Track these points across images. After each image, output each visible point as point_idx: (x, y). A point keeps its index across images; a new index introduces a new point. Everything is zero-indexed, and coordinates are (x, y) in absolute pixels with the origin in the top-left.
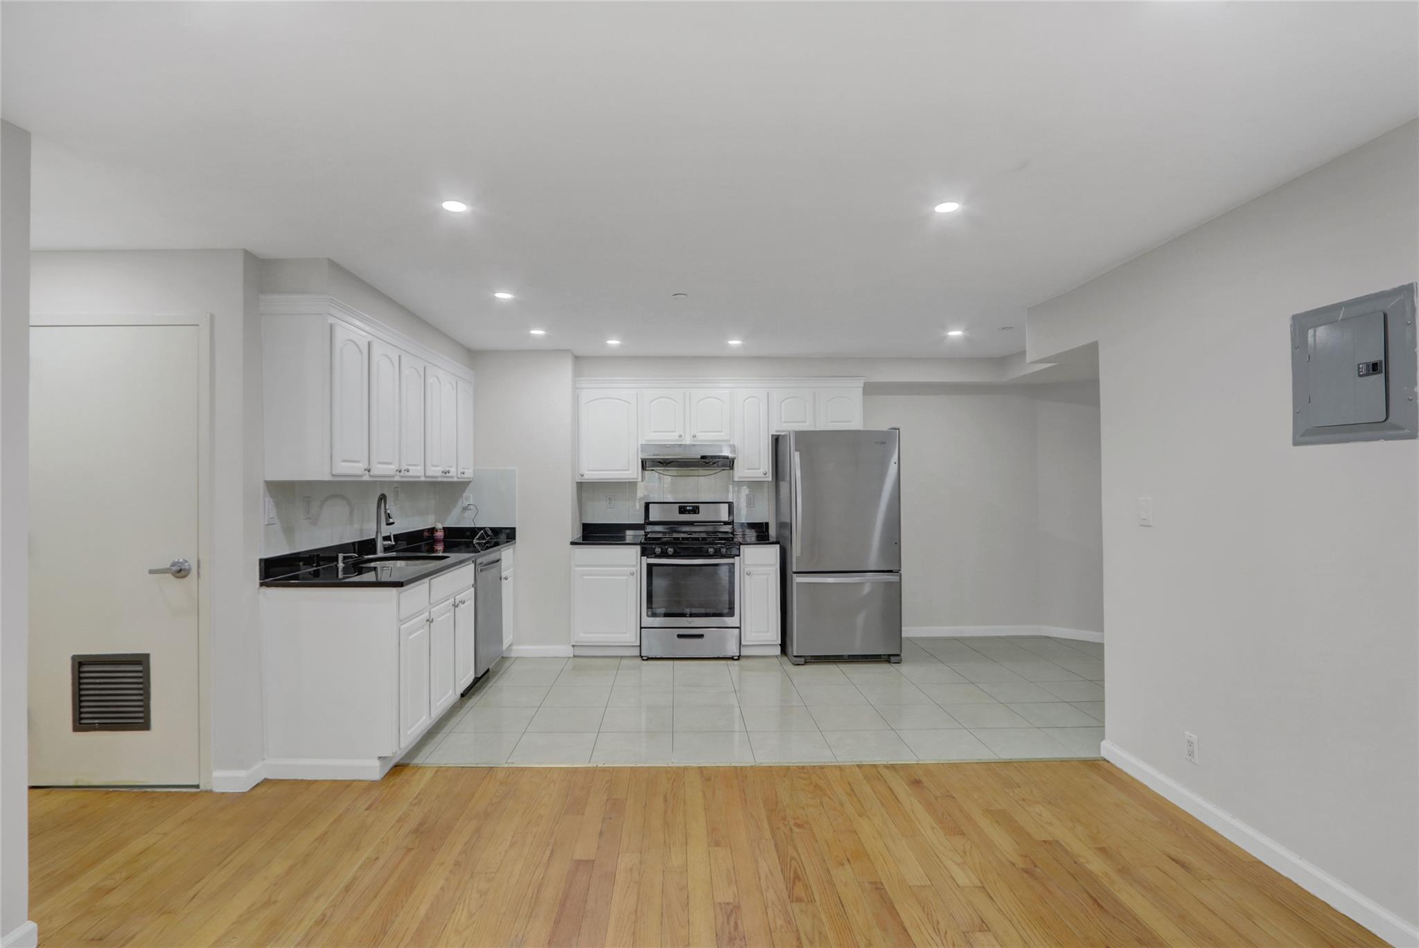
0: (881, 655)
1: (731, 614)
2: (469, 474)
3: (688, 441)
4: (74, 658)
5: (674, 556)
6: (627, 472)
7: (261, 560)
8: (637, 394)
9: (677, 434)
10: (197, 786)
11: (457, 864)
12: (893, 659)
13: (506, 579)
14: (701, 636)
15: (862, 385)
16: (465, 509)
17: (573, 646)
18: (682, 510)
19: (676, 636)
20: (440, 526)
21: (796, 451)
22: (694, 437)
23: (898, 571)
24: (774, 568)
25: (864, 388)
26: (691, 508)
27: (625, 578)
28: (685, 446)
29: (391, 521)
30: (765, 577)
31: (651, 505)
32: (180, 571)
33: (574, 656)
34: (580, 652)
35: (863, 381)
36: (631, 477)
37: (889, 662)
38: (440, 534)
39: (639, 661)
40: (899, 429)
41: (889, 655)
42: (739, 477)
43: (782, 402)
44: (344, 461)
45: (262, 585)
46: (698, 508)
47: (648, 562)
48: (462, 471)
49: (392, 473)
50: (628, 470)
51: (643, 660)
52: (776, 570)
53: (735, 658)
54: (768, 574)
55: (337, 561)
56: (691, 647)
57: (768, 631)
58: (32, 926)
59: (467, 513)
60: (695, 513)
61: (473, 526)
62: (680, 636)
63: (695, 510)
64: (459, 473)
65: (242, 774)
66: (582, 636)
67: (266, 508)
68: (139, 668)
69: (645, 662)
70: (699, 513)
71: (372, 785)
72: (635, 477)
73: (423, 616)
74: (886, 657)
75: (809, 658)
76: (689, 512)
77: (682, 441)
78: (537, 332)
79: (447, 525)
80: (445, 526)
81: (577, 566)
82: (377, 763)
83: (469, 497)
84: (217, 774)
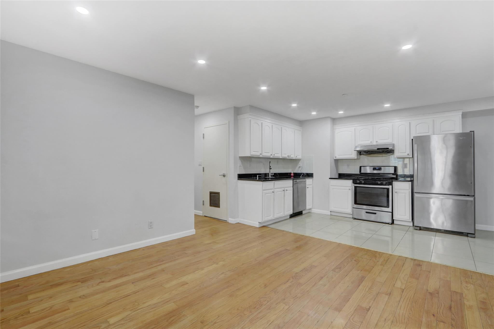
0: (463, 233)
1: (388, 206)
2: (299, 157)
3: (375, 143)
4: (210, 192)
5: (364, 184)
6: (351, 156)
7: (238, 174)
8: (355, 129)
9: (370, 141)
10: (226, 221)
11: (261, 243)
12: (469, 235)
13: (308, 188)
14: (375, 213)
15: (461, 114)
16: (300, 167)
17: (331, 211)
18: (374, 169)
19: (365, 212)
20: (292, 172)
21: (415, 144)
22: (377, 142)
23: (474, 196)
24: (408, 191)
25: (462, 115)
26: (378, 168)
27: (348, 190)
28: (374, 145)
29: (271, 168)
30: (404, 194)
31: (362, 167)
32: (224, 175)
33: (331, 215)
34: (332, 214)
35: (462, 112)
36: (353, 157)
37: (467, 236)
38: (292, 175)
39: (352, 219)
40: (474, 131)
41: (468, 233)
42: (397, 156)
43: (416, 126)
44: (254, 152)
45: (238, 179)
46: (381, 168)
47: (355, 186)
48: (296, 156)
49: (270, 155)
50: (352, 155)
51: (353, 219)
52: (409, 192)
53: (390, 223)
54: (405, 193)
55: (257, 177)
56: (372, 217)
57: (405, 216)
58: (195, 230)
59: (300, 169)
60: (380, 170)
61: (301, 172)
62: (366, 212)
63: (380, 169)
64: (295, 156)
65: (233, 220)
66: (333, 209)
67: (239, 163)
68: (218, 195)
69: (354, 220)
70: (381, 170)
71: (257, 228)
72: (354, 157)
73: (272, 190)
74: (466, 234)
75: (423, 228)
76: (377, 170)
77: (372, 144)
78: (314, 113)
79: (295, 172)
80: (294, 172)
81: (331, 186)
82: (258, 223)
83: (300, 164)
84: (230, 219)
